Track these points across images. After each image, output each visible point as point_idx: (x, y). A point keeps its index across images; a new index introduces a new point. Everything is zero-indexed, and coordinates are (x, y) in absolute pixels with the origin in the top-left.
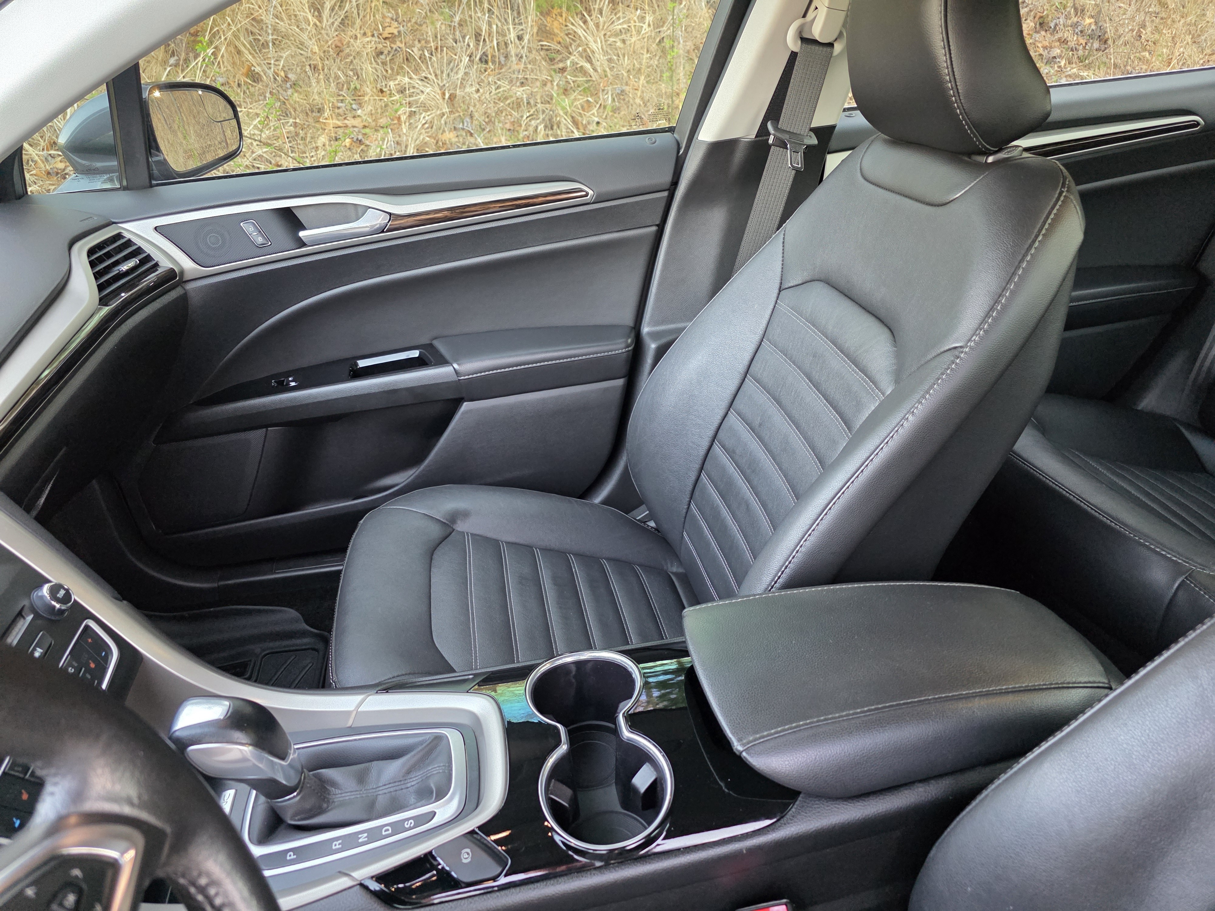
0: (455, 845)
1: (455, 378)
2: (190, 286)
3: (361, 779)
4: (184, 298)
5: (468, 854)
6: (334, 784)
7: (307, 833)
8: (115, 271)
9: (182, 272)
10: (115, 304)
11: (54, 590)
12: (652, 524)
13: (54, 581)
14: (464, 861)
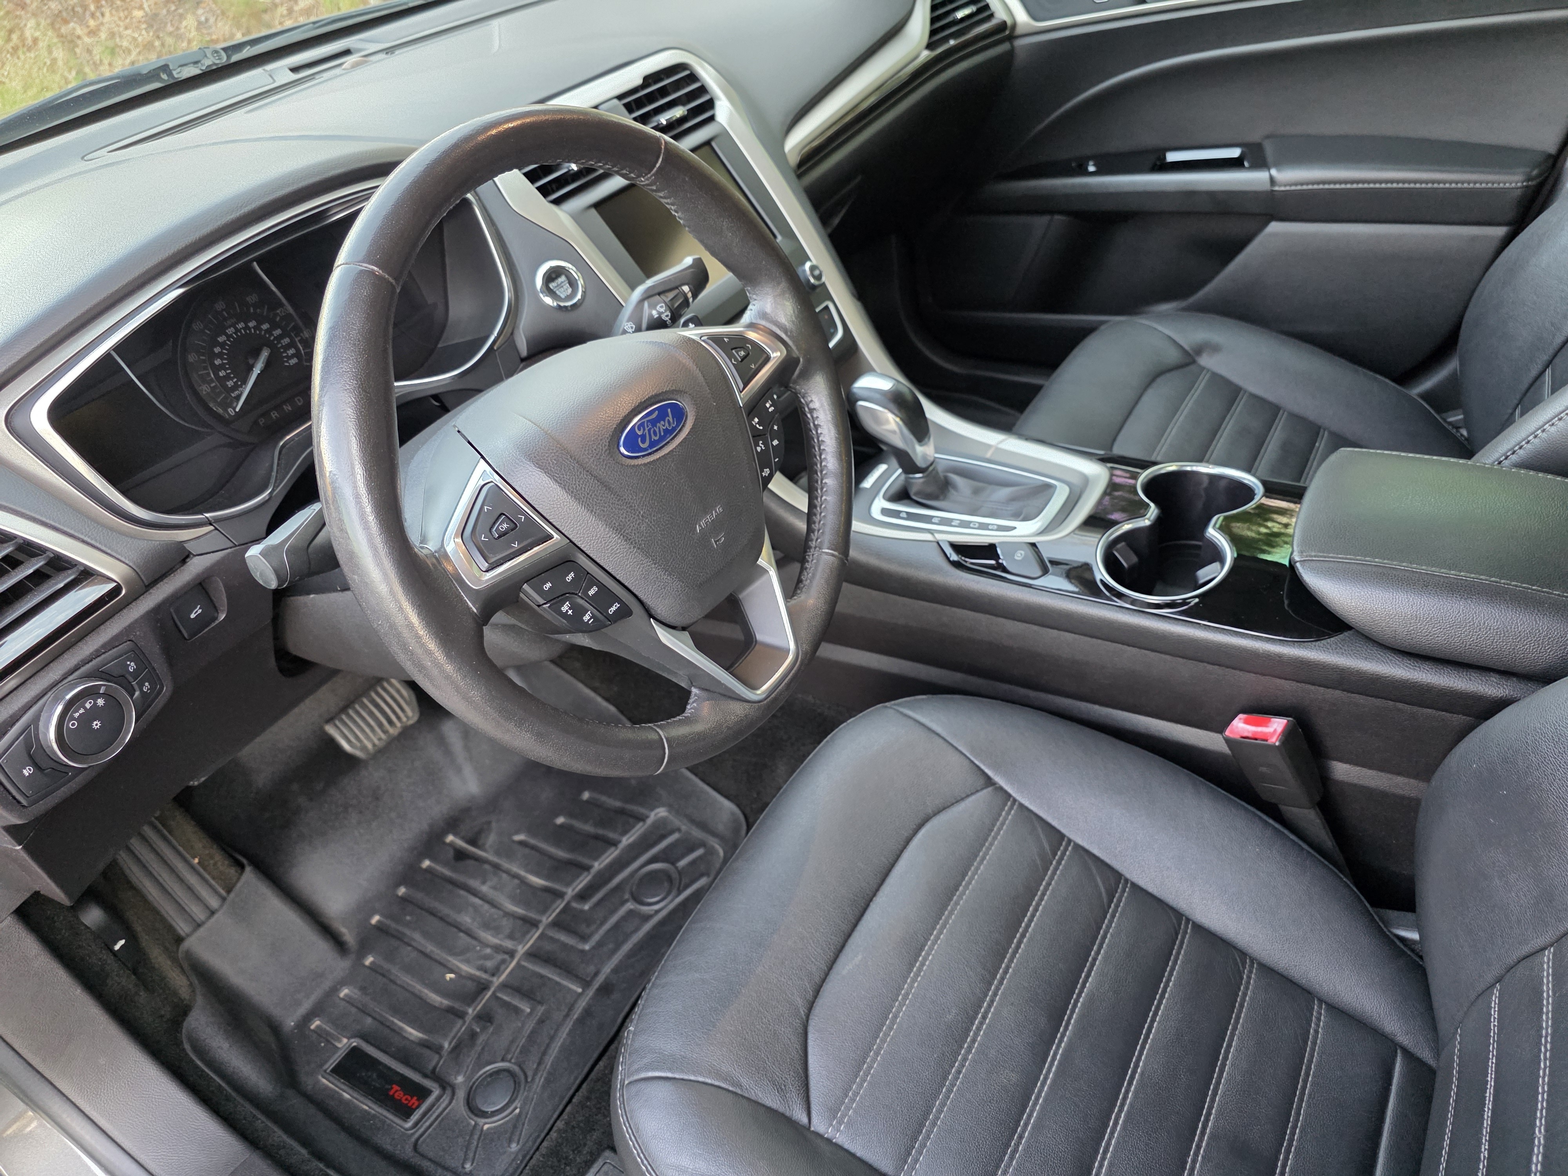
0: (1016, 546)
1: (1267, 187)
2: (1019, 43)
3: (976, 492)
4: (1010, 54)
5: (1021, 554)
6: (955, 487)
7: (918, 506)
8: (950, 19)
9: (1014, 26)
10: (939, 50)
11: (813, 268)
12: (1464, 432)
13: (815, 262)
14: (1016, 558)
